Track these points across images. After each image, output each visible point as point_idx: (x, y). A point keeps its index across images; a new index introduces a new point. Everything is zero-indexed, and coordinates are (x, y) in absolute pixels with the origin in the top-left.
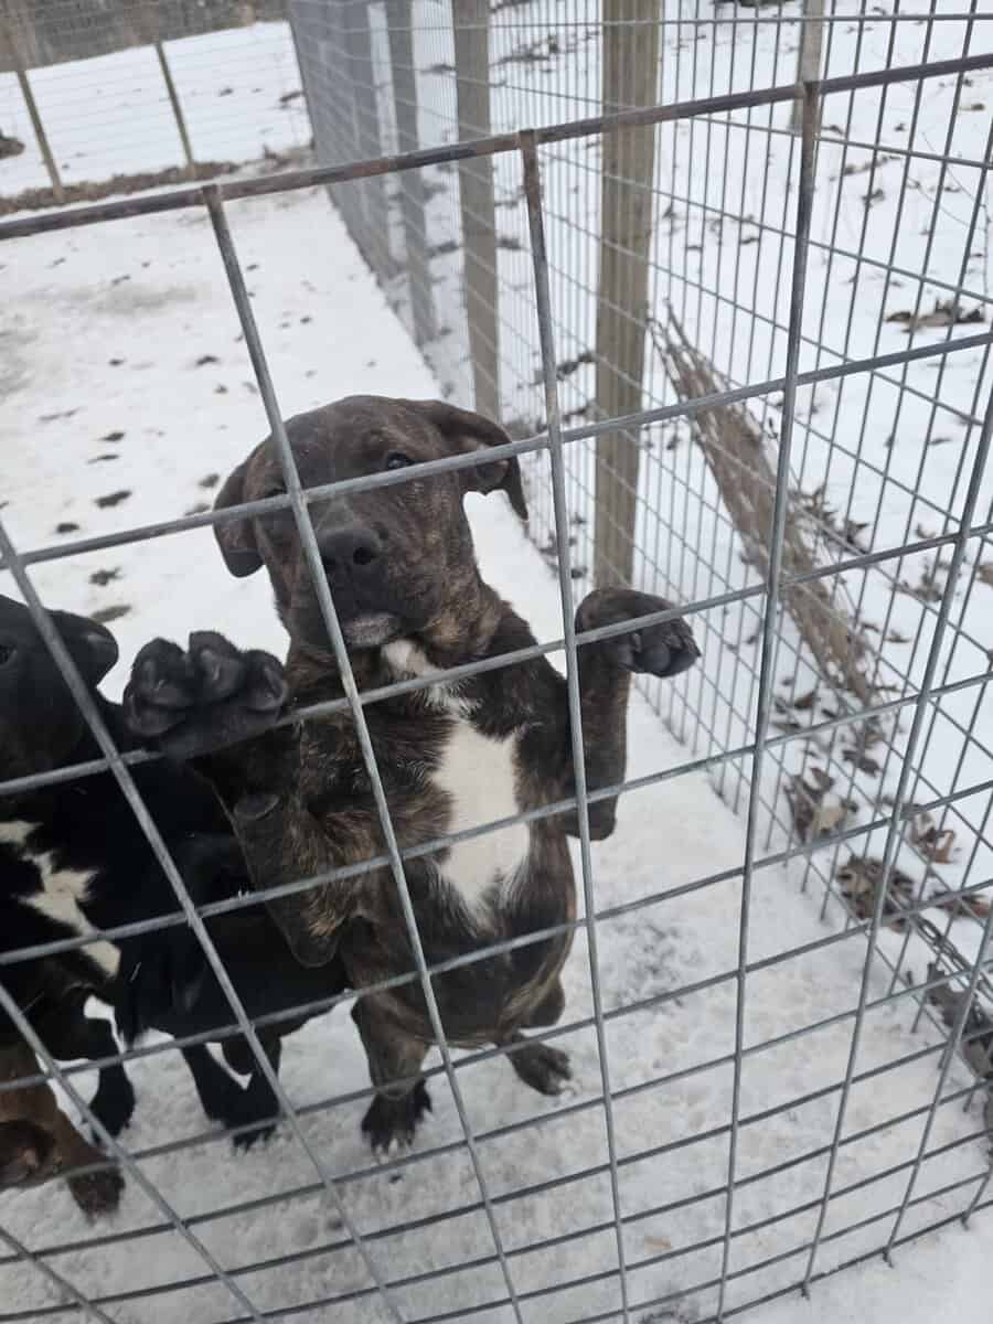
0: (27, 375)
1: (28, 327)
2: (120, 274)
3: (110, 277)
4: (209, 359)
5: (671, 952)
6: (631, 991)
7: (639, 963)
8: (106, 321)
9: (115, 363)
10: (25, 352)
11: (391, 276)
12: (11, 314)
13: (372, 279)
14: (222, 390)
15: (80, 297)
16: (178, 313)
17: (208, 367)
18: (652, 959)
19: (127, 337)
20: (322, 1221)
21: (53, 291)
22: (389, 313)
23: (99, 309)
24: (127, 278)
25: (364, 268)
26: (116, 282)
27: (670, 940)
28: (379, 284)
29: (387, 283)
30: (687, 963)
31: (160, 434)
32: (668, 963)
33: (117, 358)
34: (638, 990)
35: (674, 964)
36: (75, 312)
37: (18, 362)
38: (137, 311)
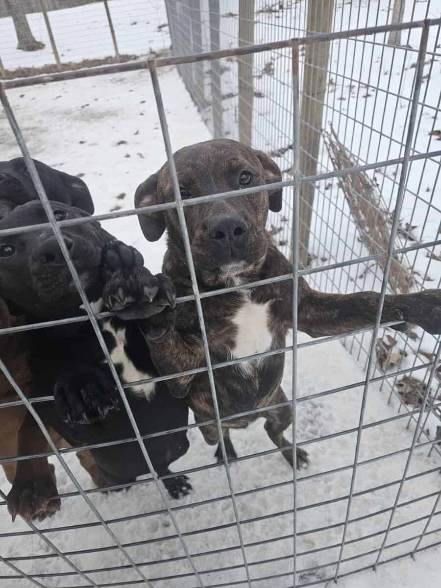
0: (43, 147)
1: (44, 126)
2: (84, 104)
3: (80, 105)
4: (122, 142)
5: (319, 414)
6: (301, 430)
7: (305, 418)
8: (78, 124)
9: (82, 142)
10: (43, 136)
11: (204, 108)
12: (37, 119)
13: (196, 109)
14: (128, 156)
15: (67, 113)
16: (111, 121)
17: (122, 145)
18: (310, 417)
19: (89, 131)
20: (160, 523)
21: (55, 110)
22: (203, 124)
23: (76, 119)
24: (88, 105)
25: (192, 104)
26: (83, 107)
27: (319, 409)
28: (199, 111)
29: (203, 111)
30: (326, 419)
31: (100, 175)
32: (317, 419)
33: (83, 140)
34: (304, 430)
35: (320, 419)
36: (65, 120)
37: (40, 141)
38: (92, 120)
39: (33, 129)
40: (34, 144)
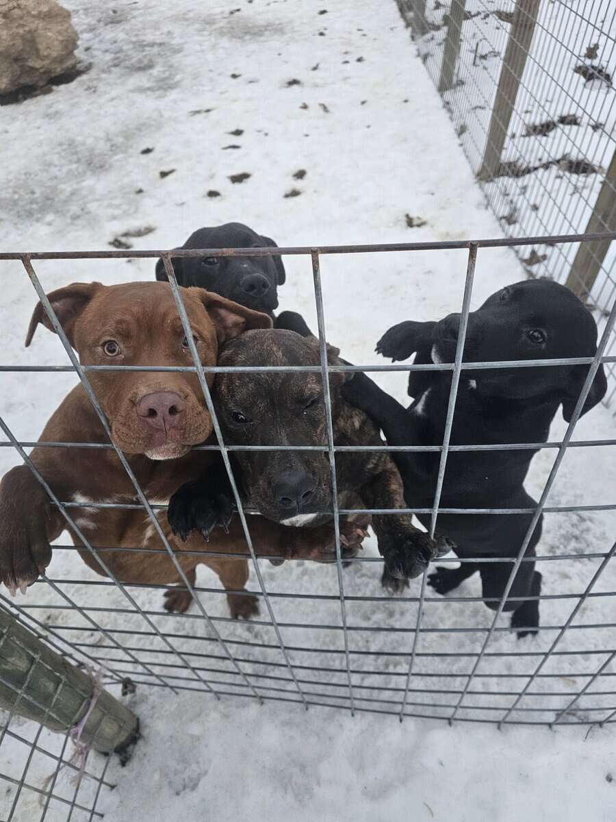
0: (178, 77)
1: (175, 42)
2: (236, 8)
3: (227, 9)
4: (294, 82)
5: (588, 530)
6: (562, 547)
7: (568, 532)
8: (225, 42)
9: (234, 76)
10: (176, 59)
11: (423, 34)
12: (165, 30)
13: (408, 32)
14: (305, 107)
15: (209, 21)
16: (275, 42)
17: (295, 87)
18: (577, 532)
19: (245, 56)
21: (191, 15)
22: (419, 60)
23: (221, 33)
24: (238, 10)
25: (402, 23)
26: (232, 13)
27: (588, 523)
28: (413, 38)
29: (420, 40)
30: (597, 538)
31: (266, 134)
32: (585, 535)
33: (237, 73)
34: (565, 547)
35: (590, 537)
36: (206, 33)
37: (171, 66)
38: (247, 37)
39: (161, 44)
40: (164, 72)
